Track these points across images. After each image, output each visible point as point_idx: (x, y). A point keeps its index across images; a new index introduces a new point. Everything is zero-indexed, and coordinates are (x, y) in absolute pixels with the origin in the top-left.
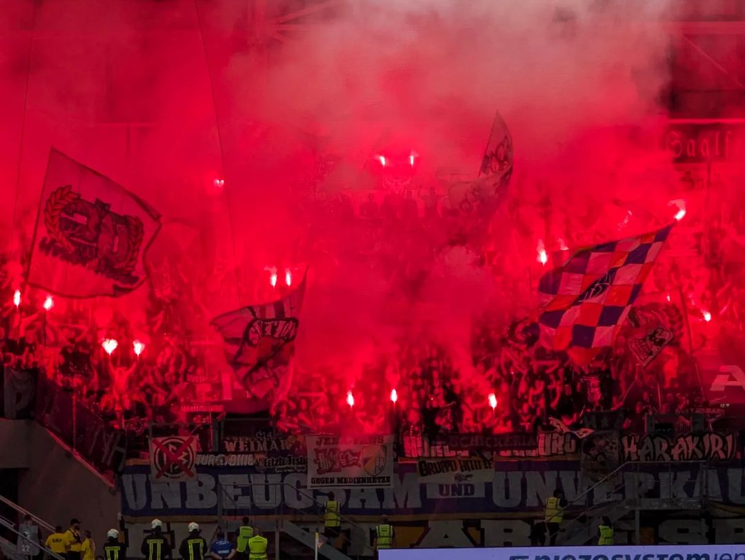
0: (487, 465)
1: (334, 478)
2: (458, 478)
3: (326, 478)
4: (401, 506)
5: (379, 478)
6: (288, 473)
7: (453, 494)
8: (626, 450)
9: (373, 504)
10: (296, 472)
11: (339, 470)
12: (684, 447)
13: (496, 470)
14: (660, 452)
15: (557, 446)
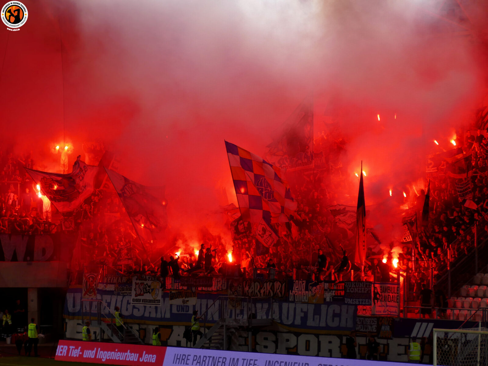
0: (194, 295)
1: (141, 299)
2: (184, 302)
3: (138, 299)
4: (163, 317)
5: (156, 300)
6: (125, 295)
7: (181, 311)
8: (245, 289)
9: (153, 315)
10: (128, 295)
11: (143, 295)
12: (266, 289)
13: (198, 298)
14: (257, 291)
15: (219, 285)
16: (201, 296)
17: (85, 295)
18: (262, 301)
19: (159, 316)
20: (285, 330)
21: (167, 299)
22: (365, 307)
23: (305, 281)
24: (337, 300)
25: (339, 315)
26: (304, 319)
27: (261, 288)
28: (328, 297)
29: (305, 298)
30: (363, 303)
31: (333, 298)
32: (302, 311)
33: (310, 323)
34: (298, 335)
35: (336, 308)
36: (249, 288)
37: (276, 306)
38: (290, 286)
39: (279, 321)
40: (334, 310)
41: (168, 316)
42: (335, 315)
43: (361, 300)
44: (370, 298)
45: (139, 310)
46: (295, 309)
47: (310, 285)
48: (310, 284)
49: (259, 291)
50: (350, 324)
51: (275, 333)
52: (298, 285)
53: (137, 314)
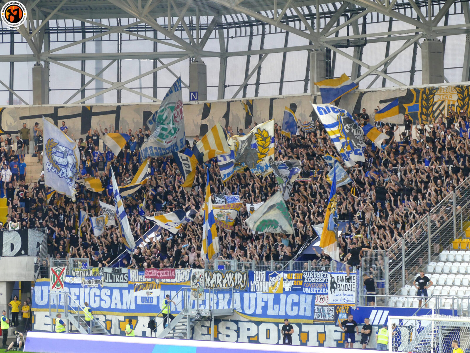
0: (158, 286)
2: (148, 293)
4: (128, 308)
6: (92, 288)
7: (146, 303)
8: (207, 280)
9: (119, 307)
10: (94, 287)
12: (228, 280)
13: (161, 290)
14: (219, 282)
15: (182, 277)
16: (164, 287)
17: (53, 288)
18: (223, 291)
19: (125, 307)
20: (246, 320)
21: (132, 291)
22: (322, 297)
23: (264, 272)
24: (296, 290)
25: (298, 304)
26: (265, 309)
27: (223, 279)
28: (287, 286)
29: (265, 288)
30: (320, 292)
31: (292, 288)
32: (263, 301)
33: (270, 312)
34: (258, 323)
35: (294, 297)
36: (211, 279)
37: (237, 296)
38: (251, 277)
39: (241, 311)
40: (293, 300)
41: (133, 307)
42: (294, 304)
43: (318, 289)
44: (327, 287)
45: (106, 302)
46: (256, 299)
47: (270, 276)
48: (270, 274)
49: (222, 282)
50: (309, 313)
51: (236, 322)
52: (259, 275)
53: (104, 305)
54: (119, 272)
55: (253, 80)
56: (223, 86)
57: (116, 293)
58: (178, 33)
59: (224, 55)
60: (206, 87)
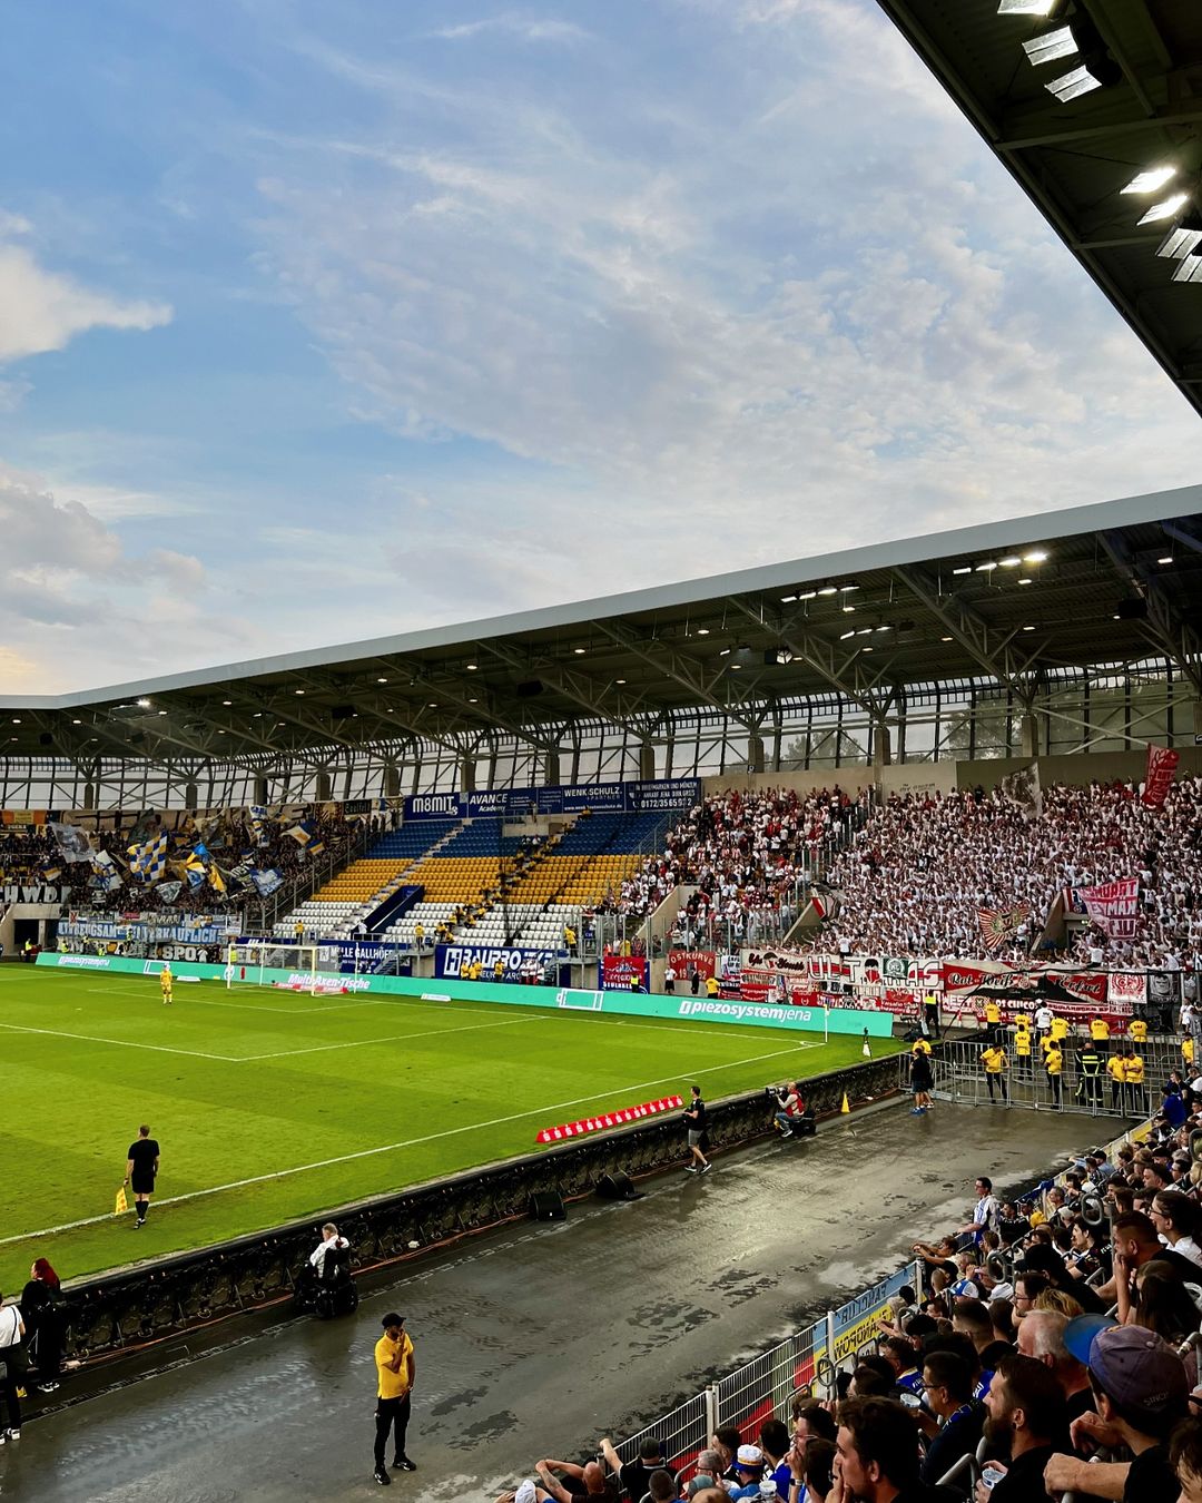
15: (144, 917)
16: (133, 924)
18: (166, 927)
20: (178, 945)
21: (114, 926)
23: (191, 915)
24: (208, 926)
26: (189, 938)
27: (167, 919)
28: (203, 924)
29: (191, 924)
31: (205, 924)
32: (188, 933)
33: (192, 940)
34: (185, 947)
35: (206, 931)
36: (160, 919)
37: (174, 930)
38: (182, 918)
39: (176, 939)
42: (206, 935)
45: (99, 933)
46: (185, 931)
47: (194, 917)
49: (166, 921)
52: (187, 917)
53: (99, 935)
54: (108, 914)
55: (227, 797)
56: (210, 800)
57: (106, 927)
58: (178, 768)
59: (211, 782)
60: (196, 800)
